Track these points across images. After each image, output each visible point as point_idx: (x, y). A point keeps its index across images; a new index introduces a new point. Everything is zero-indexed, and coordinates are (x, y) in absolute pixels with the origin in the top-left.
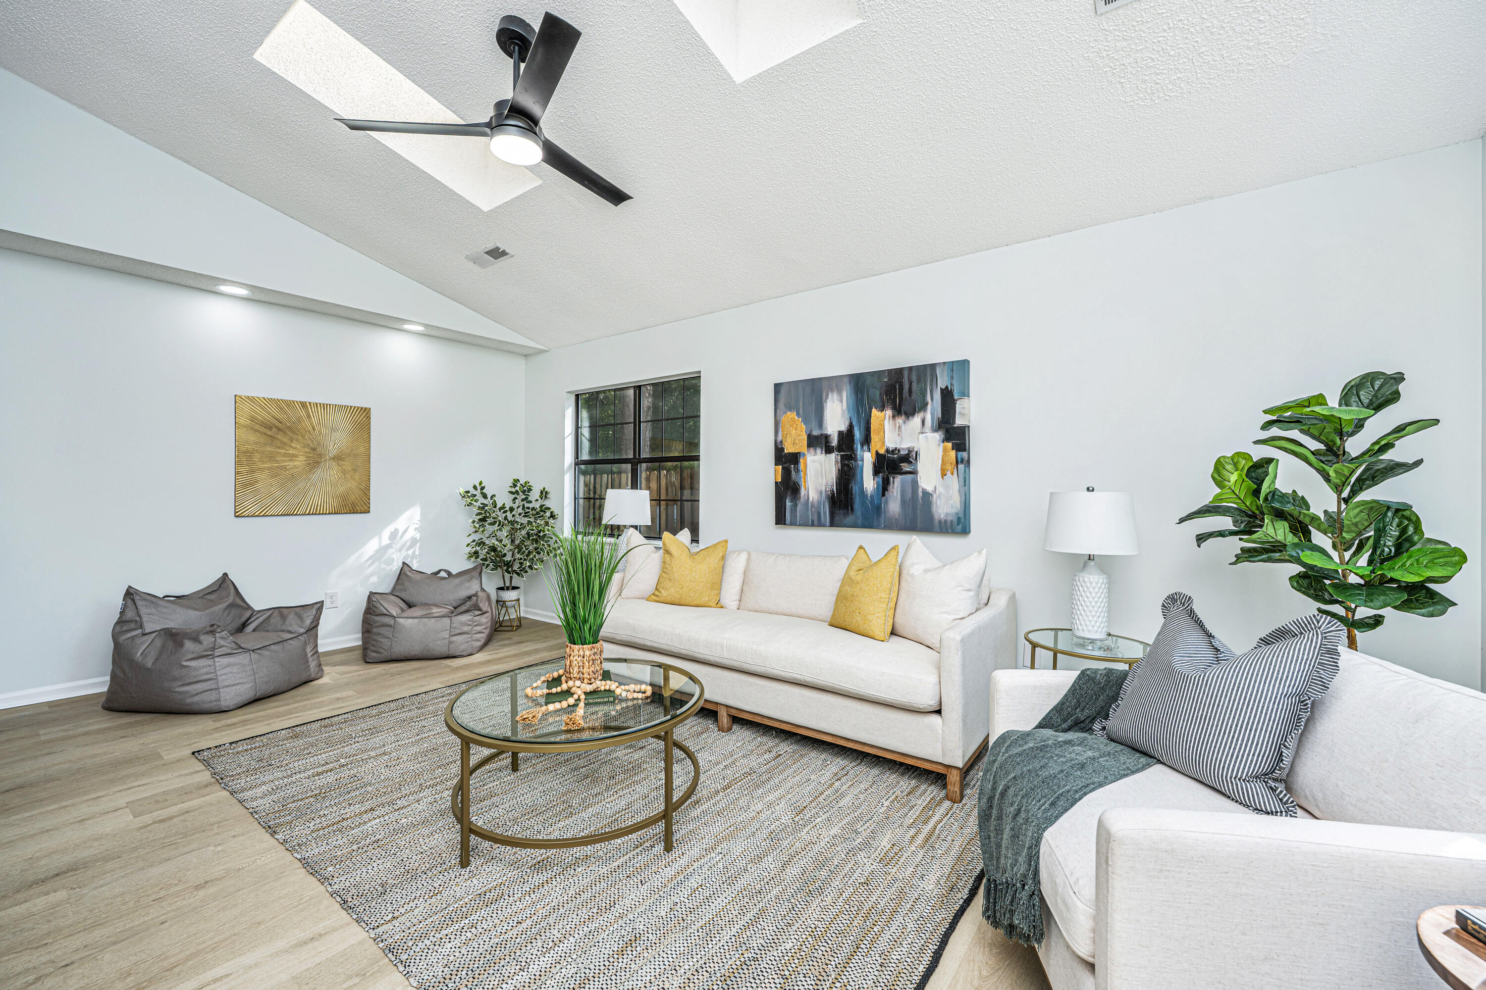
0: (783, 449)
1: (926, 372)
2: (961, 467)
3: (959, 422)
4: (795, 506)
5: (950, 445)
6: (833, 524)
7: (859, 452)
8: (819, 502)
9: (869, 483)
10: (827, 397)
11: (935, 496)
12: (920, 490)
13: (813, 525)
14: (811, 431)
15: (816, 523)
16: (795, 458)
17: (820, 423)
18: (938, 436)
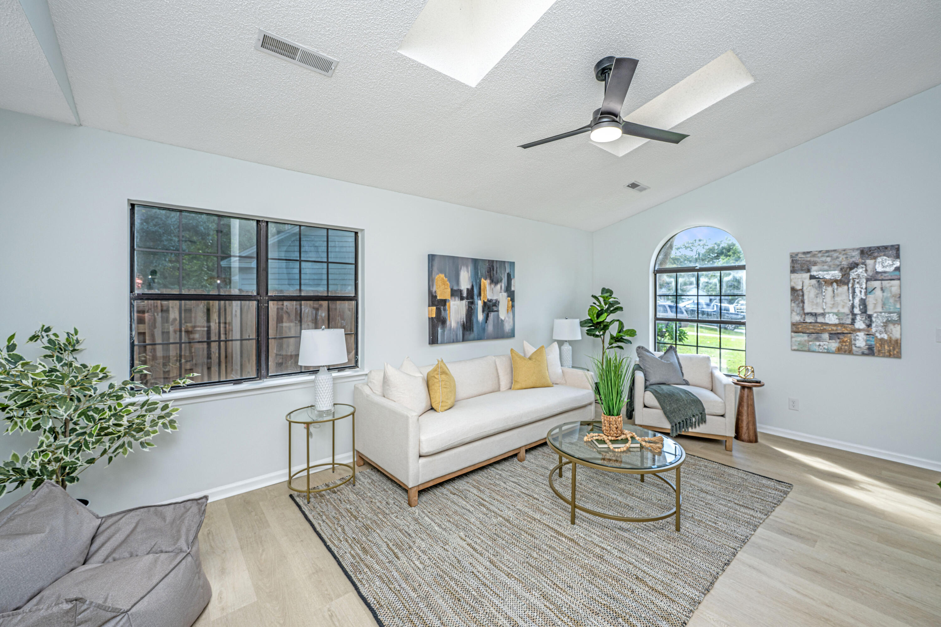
0: (436, 297)
1: (502, 263)
2: (513, 308)
3: (513, 289)
4: (444, 332)
5: (509, 298)
6: (464, 340)
7: (476, 300)
8: (457, 328)
9: (480, 317)
10: (461, 269)
12: (499, 319)
14: (453, 287)
15: (455, 341)
16: (444, 302)
17: (458, 282)
18: (505, 294)
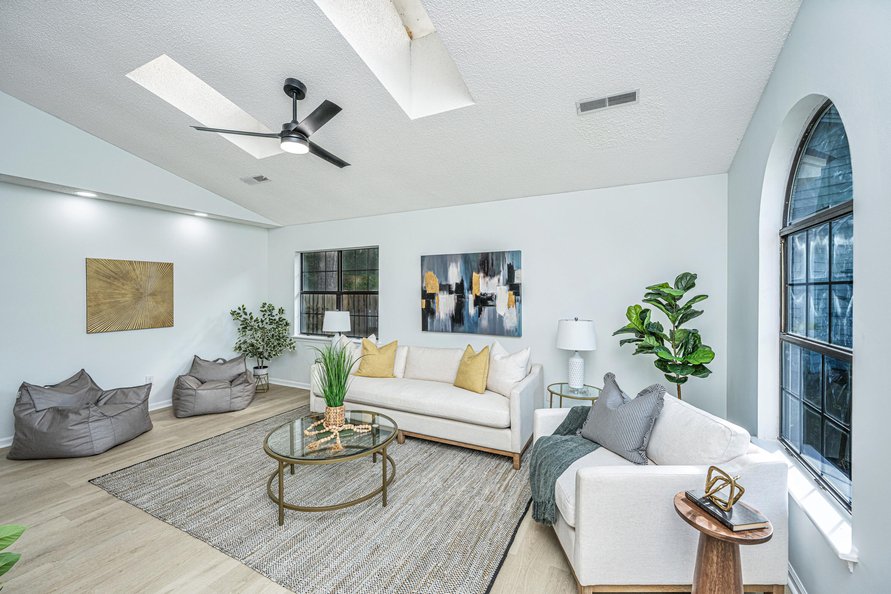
0: (426, 291)
1: (501, 255)
2: (517, 303)
3: (516, 281)
4: (433, 321)
5: (512, 292)
6: (453, 331)
7: (466, 294)
8: (446, 320)
9: (472, 310)
10: (450, 265)
11: (505, 318)
12: (497, 315)
13: (442, 331)
14: (441, 282)
15: (444, 330)
16: (432, 296)
17: (446, 278)
18: (506, 288)
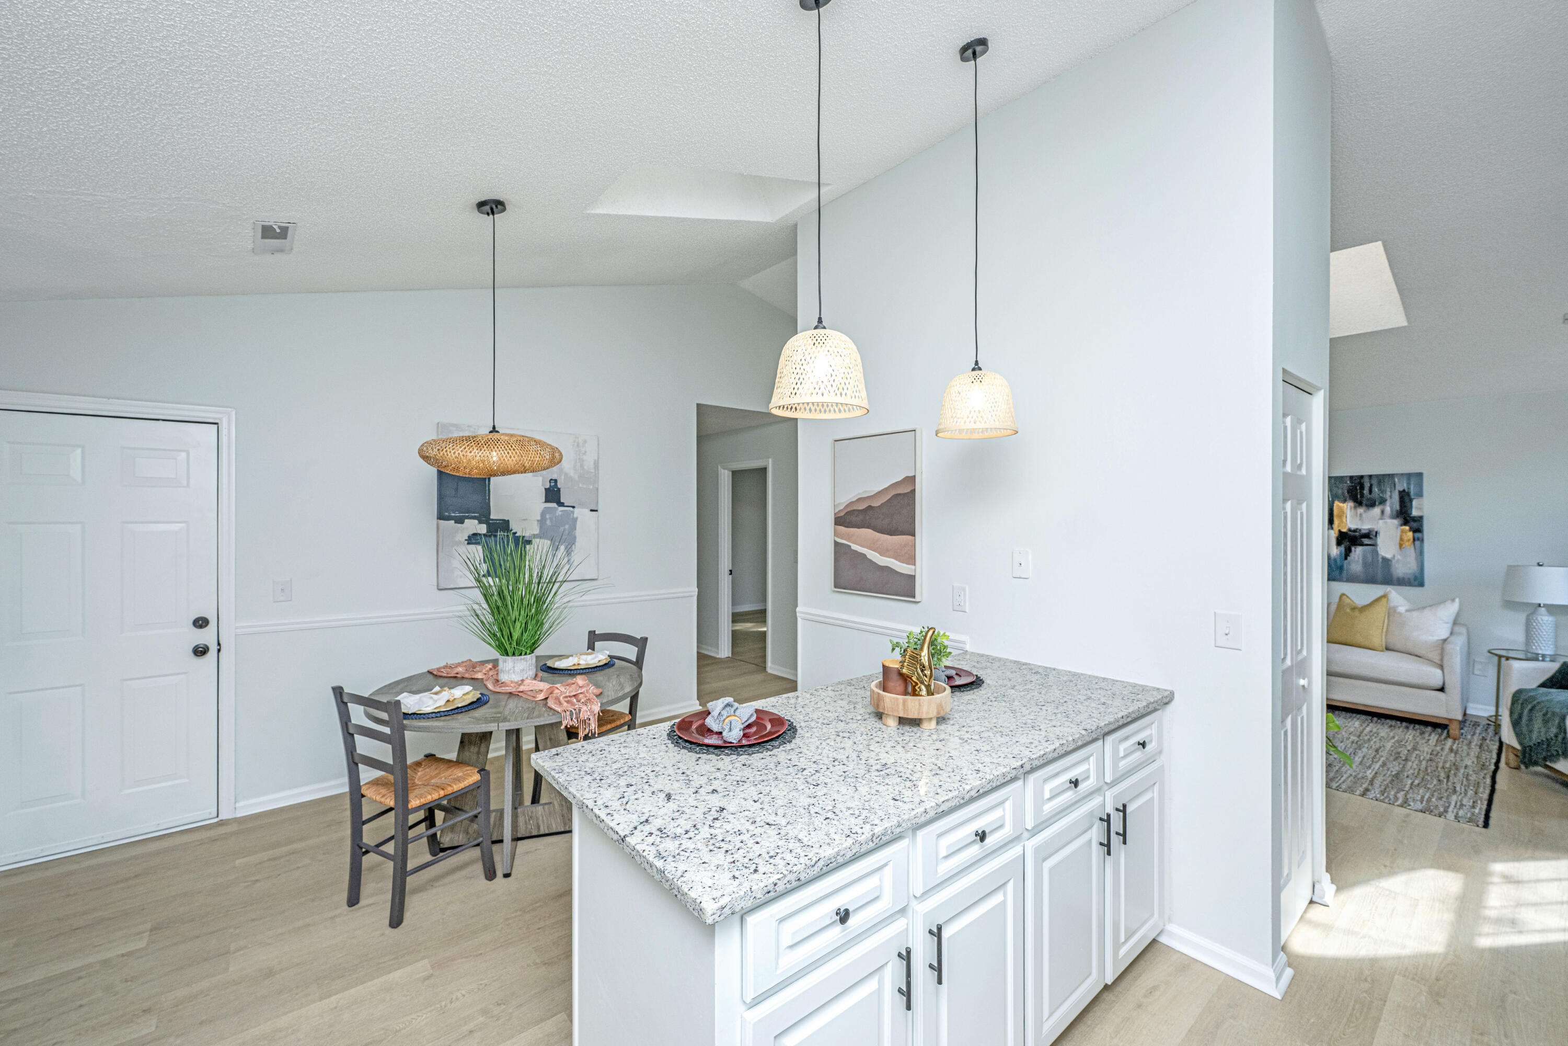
2: (1417, 543)
3: (1415, 513)
9: (1333, 551)
11: (1394, 561)
12: (1380, 557)
